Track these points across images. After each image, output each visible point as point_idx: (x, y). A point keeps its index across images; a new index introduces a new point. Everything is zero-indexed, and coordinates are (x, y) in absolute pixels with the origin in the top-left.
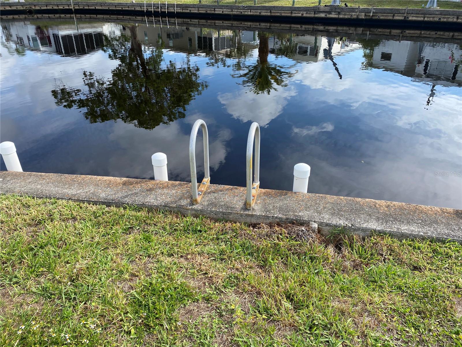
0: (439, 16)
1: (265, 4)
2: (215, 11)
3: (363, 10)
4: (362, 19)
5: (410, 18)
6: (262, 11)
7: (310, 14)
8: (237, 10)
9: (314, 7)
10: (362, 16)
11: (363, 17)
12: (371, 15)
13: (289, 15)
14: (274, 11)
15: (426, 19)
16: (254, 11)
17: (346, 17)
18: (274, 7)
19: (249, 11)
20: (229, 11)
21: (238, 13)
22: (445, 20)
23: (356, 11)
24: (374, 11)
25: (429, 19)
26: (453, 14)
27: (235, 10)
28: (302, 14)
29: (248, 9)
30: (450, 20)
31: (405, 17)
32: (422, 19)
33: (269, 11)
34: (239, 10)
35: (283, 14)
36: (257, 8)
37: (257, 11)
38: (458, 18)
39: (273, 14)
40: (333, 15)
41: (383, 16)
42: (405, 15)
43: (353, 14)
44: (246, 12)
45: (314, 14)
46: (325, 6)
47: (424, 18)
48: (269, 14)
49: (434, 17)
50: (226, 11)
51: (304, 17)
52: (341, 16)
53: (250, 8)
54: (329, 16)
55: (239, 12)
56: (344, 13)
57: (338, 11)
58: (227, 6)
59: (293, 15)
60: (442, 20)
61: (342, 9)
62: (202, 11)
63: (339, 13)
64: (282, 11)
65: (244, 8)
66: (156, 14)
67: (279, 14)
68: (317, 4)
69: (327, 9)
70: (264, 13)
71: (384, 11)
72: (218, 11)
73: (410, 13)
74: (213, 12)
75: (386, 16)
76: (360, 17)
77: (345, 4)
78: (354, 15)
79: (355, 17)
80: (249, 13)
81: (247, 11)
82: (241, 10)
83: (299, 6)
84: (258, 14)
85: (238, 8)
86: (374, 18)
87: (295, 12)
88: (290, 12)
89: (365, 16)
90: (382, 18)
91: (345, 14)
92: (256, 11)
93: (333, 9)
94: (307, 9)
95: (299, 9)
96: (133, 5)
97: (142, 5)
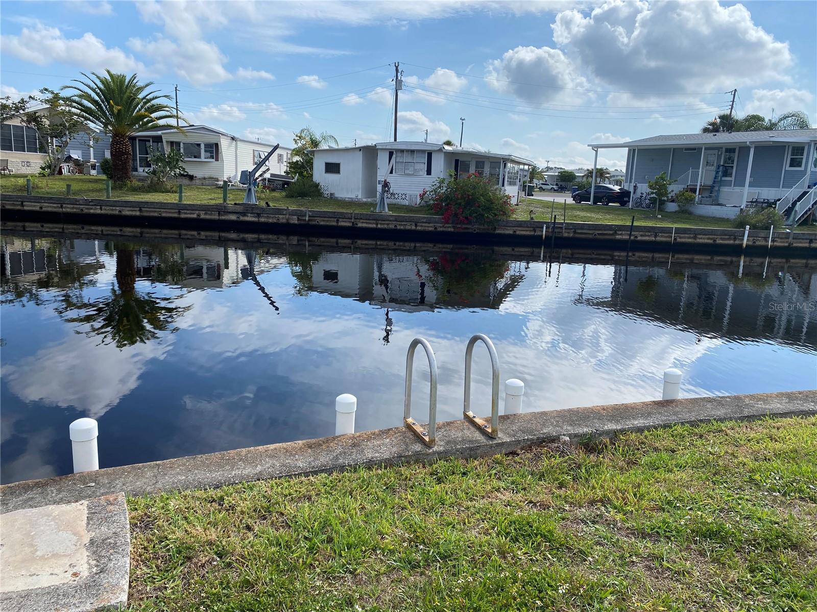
0: (394, 223)
1: (127, 198)
2: (22, 205)
3: (294, 213)
4: (294, 225)
5: (360, 225)
6: (124, 208)
7: (211, 214)
8: (72, 206)
9: (217, 205)
10: (294, 220)
11: (296, 222)
12: (307, 219)
13: (176, 215)
14: (148, 209)
15: (379, 226)
16: (108, 208)
17: (270, 221)
18: (147, 203)
19: (99, 207)
20: (55, 207)
21: (75, 210)
22: (402, 227)
23: (285, 212)
24: (310, 214)
25: (382, 226)
26: (410, 220)
27: (69, 206)
28: (198, 215)
29: (95, 205)
30: (408, 227)
31: (353, 223)
32: (375, 226)
33: (138, 209)
34: (78, 206)
35: (164, 215)
36: (115, 204)
37: (114, 208)
38: (416, 226)
39: (145, 214)
40: (250, 218)
41: (323, 221)
42: (353, 221)
43: (281, 216)
44: (91, 209)
45: (219, 216)
46: (235, 204)
47: (377, 224)
48: (138, 213)
49: (388, 224)
50: (48, 207)
51: (201, 219)
52: (262, 220)
53: (100, 203)
54: (242, 218)
55: (76, 208)
56: (266, 215)
57: (256, 212)
58: (51, 198)
59: (183, 216)
60: (398, 227)
61: (262, 209)
63: (259, 215)
64: (162, 210)
65: (87, 203)
67: (156, 214)
68: (221, 201)
69: (239, 209)
70: (127, 212)
71: (323, 215)
72: (31, 206)
73: (357, 219)
74: (19, 208)
75: (328, 221)
76: (292, 222)
77: (267, 203)
78: (282, 219)
79: (284, 221)
80: (99, 211)
81: (93, 207)
82: (82, 206)
83: (191, 203)
84: (117, 212)
85: (75, 202)
86: (310, 223)
87: (185, 211)
88: (177, 211)
89: (298, 221)
90: (322, 223)
91: (268, 217)
92: (111, 208)
93: (248, 209)
94: (206, 208)
95: (192, 208)
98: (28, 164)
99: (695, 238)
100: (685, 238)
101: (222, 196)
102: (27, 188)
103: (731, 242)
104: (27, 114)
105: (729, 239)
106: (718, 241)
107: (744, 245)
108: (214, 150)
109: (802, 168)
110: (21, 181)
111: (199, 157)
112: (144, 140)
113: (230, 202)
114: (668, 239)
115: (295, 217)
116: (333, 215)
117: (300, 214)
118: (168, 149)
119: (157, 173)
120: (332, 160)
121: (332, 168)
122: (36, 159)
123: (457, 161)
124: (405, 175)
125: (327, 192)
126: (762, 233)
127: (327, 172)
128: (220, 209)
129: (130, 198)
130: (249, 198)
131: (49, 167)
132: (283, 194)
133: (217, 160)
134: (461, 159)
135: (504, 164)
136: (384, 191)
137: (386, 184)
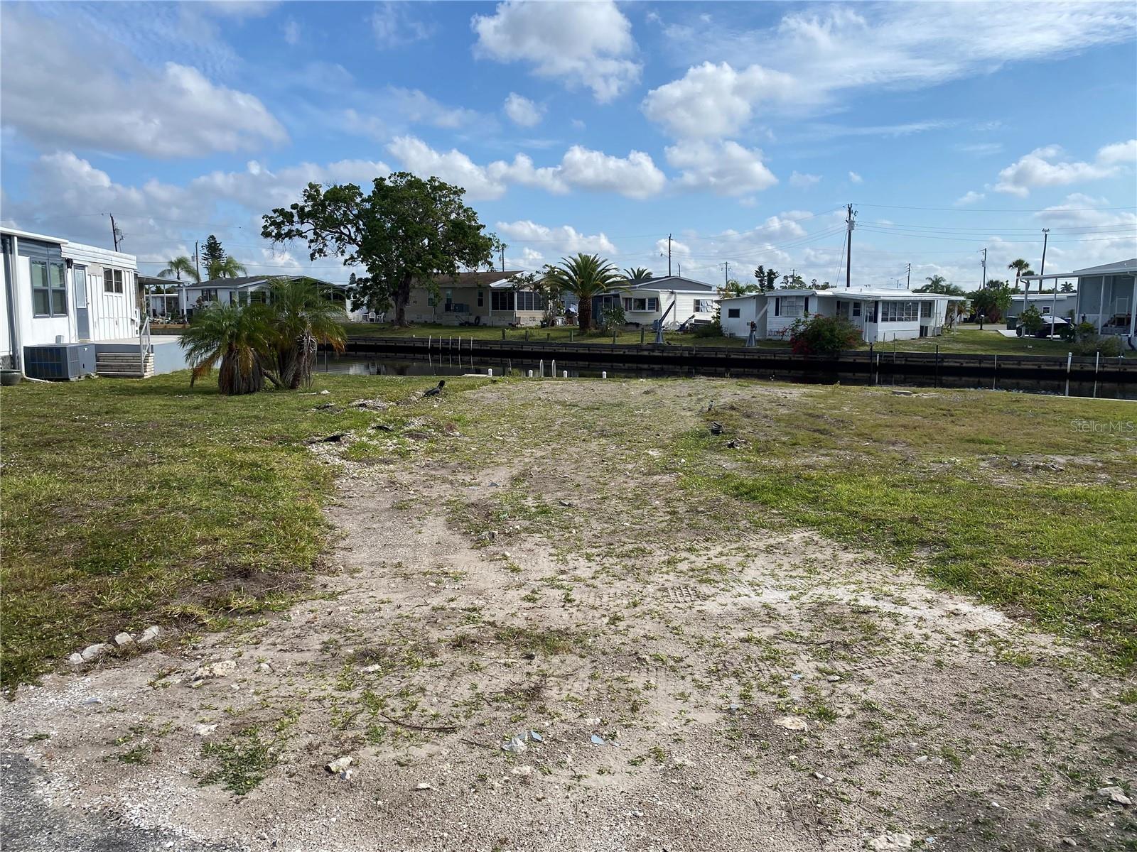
0: (758, 354)
1: (583, 341)
2: (522, 348)
3: (686, 348)
4: (687, 358)
7: (632, 352)
9: (636, 345)
12: (694, 353)
13: (610, 353)
15: (747, 357)
17: (670, 355)
21: (551, 350)
24: (697, 349)
25: (749, 357)
26: (770, 352)
28: (624, 353)
30: (769, 358)
32: (743, 357)
35: (603, 352)
38: (775, 356)
40: (657, 353)
41: (706, 354)
45: (636, 352)
46: (648, 343)
47: (745, 356)
51: (626, 355)
52: (665, 354)
54: (652, 354)
56: (667, 351)
57: (661, 349)
59: (615, 353)
60: (761, 358)
61: (665, 346)
62: (506, 348)
63: (663, 351)
65: (558, 345)
66: (445, 351)
68: (639, 341)
69: (650, 347)
70: (581, 351)
71: (706, 350)
75: (709, 354)
77: (668, 342)
78: (678, 354)
79: (680, 355)
83: (622, 344)
87: (617, 350)
88: (611, 349)
89: (689, 354)
90: (705, 356)
91: (669, 353)
93: (655, 347)
94: (630, 347)
95: (622, 347)
96: (413, 340)
97: (425, 341)
98: (534, 319)
99: (1019, 364)
100: (1009, 364)
101: (640, 339)
102: (525, 337)
103: (1057, 368)
104: (534, 284)
105: (1055, 365)
106: (1043, 367)
107: (1068, 371)
108: (655, 303)
110: (523, 332)
111: (644, 308)
112: (608, 299)
113: (645, 342)
114: (992, 366)
115: (686, 352)
116: (713, 350)
117: (689, 349)
118: (623, 304)
119: (607, 323)
120: (734, 307)
121: (734, 313)
122: (539, 315)
123: (838, 302)
124: (788, 316)
125: (727, 333)
126: (1089, 359)
127: (730, 317)
128: (638, 348)
129: (585, 342)
130: (658, 339)
131: (545, 321)
132: (693, 335)
133: (657, 311)
134: (842, 300)
135: (876, 303)
136: (752, 331)
137: (753, 326)
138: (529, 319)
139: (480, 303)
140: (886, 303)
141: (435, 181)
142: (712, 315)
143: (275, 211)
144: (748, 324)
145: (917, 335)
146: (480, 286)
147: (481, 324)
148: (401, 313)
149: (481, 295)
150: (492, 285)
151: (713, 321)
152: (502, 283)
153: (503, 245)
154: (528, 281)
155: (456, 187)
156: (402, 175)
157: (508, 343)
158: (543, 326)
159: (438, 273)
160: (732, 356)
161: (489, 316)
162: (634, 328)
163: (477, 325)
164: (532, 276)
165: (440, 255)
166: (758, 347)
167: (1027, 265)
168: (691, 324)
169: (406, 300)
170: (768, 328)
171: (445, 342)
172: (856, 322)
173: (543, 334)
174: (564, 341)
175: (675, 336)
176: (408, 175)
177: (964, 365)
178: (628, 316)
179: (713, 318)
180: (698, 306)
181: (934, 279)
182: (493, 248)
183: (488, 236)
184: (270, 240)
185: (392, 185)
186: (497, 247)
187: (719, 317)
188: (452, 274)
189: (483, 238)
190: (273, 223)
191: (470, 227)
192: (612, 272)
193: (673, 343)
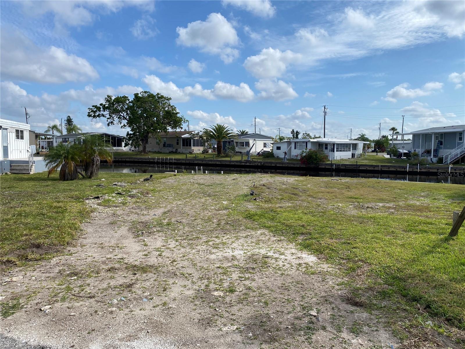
2: (194, 162)
3: (259, 162)
7: (238, 163)
12: (263, 164)
13: (229, 164)
18: (222, 160)
24: (263, 162)
35: (226, 164)
38: (294, 165)
40: (248, 164)
42: (275, 164)
45: (240, 164)
51: (235, 165)
52: (251, 164)
54: (246, 164)
61: (251, 161)
62: (188, 162)
63: (250, 163)
64: (226, 162)
65: (208, 161)
66: (162, 163)
69: (245, 161)
72: (196, 162)
75: (268, 164)
88: (230, 162)
93: (247, 161)
94: (237, 161)
95: (233, 161)
96: (149, 159)
97: (154, 159)
98: (199, 150)
99: (389, 168)
101: (241, 158)
102: (195, 157)
103: (403, 170)
104: (199, 136)
105: (403, 169)
106: (398, 170)
107: (408, 171)
108: (248, 144)
109: (462, 141)
110: (195, 155)
111: (243, 146)
112: (229, 142)
113: (243, 160)
114: (378, 169)
115: (260, 164)
116: (270, 163)
117: (261, 162)
118: (235, 144)
119: (228, 152)
120: (279, 146)
121: (279, 148)
122: (201, 149)
123: (319, 144)
124: (299, 149)
125: (276, 156)
126: (415, 167)
127: (277, 149)
128: (240, 162)
129: (219, 159)
130: (248, 158)
131: (204, 151)
132: (262, 157)
133: (249, 147)
134: (320, 143)
135: (334, 144)
136: (285, 155)
137: (285, 153)
138: (197, 150)
139: (178, 144)
140: (338, 144)
141: (159, 95)
142: (270, 149)
143: (93, 106)
144: (283, 152)
145: (351, 157)
146: (177, 137)
147: (178, 152)
148: (145, 148)
149: (178, 140)
150: (183, 136)
151: (270, 151)
152: (186, 136)
153: (187, 120)
154: (197, 135)
155: (168, 97)
156: (145, 92)
157: (188, 160)
158: (203, 153)
159: (160, 132)
160: (277, 165)
161: (181, 149)
162: (239, 154)
163: (176, 152)
164: (198, 133)
165: (160, 124)
166: (287, 162)
167: (396, 130)
168: (262, 152)
169: (147, 142)
170: (292, 154)
171: (163, 159)
172: (326, 152)
173: (202, 156)
174: (211, 159)
175: (255, 157)
176: (148, 92)
177: (368, 169)
178: (237, 149)
179: (271, 150)
180: (265, 145)
181: (362, 135)
182: (183, 122)
183: (181, 117)
184: (91, 118)
185: (141, 96)
186: (184, 121)
187: (273, 150)
188: (165, 132)
189: (178, 117)
190: (93, 111)
191: (173, 113)
192: (230, 132)
193: (254, 160)
